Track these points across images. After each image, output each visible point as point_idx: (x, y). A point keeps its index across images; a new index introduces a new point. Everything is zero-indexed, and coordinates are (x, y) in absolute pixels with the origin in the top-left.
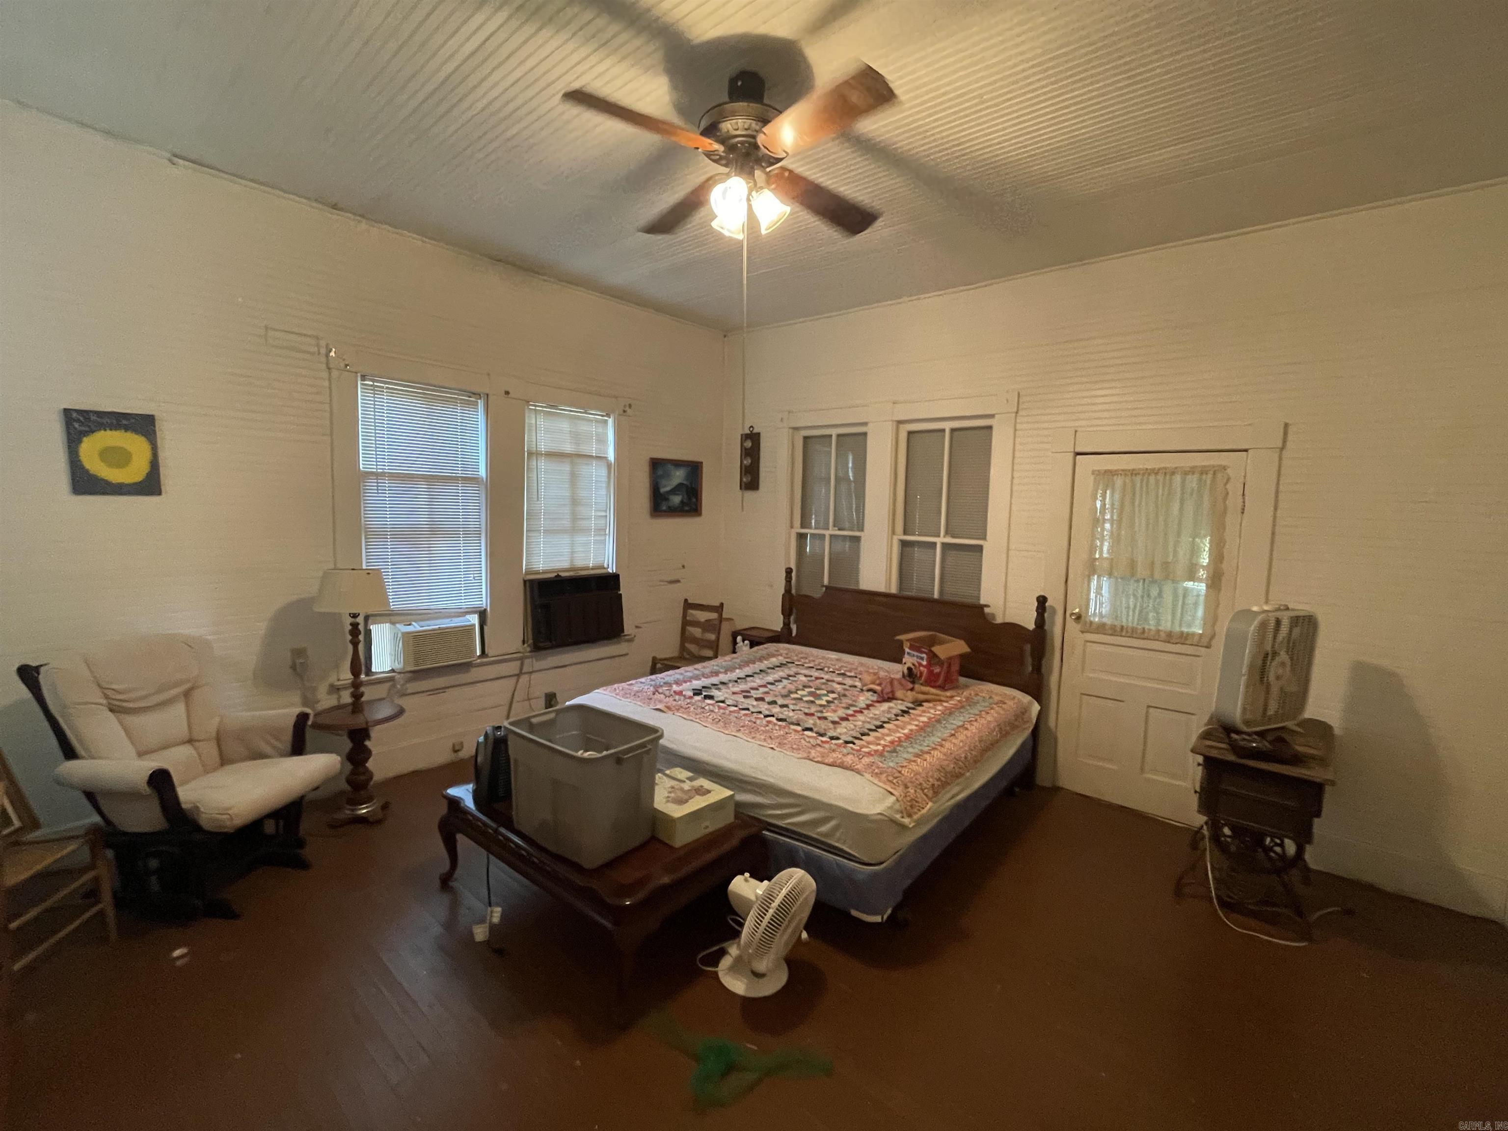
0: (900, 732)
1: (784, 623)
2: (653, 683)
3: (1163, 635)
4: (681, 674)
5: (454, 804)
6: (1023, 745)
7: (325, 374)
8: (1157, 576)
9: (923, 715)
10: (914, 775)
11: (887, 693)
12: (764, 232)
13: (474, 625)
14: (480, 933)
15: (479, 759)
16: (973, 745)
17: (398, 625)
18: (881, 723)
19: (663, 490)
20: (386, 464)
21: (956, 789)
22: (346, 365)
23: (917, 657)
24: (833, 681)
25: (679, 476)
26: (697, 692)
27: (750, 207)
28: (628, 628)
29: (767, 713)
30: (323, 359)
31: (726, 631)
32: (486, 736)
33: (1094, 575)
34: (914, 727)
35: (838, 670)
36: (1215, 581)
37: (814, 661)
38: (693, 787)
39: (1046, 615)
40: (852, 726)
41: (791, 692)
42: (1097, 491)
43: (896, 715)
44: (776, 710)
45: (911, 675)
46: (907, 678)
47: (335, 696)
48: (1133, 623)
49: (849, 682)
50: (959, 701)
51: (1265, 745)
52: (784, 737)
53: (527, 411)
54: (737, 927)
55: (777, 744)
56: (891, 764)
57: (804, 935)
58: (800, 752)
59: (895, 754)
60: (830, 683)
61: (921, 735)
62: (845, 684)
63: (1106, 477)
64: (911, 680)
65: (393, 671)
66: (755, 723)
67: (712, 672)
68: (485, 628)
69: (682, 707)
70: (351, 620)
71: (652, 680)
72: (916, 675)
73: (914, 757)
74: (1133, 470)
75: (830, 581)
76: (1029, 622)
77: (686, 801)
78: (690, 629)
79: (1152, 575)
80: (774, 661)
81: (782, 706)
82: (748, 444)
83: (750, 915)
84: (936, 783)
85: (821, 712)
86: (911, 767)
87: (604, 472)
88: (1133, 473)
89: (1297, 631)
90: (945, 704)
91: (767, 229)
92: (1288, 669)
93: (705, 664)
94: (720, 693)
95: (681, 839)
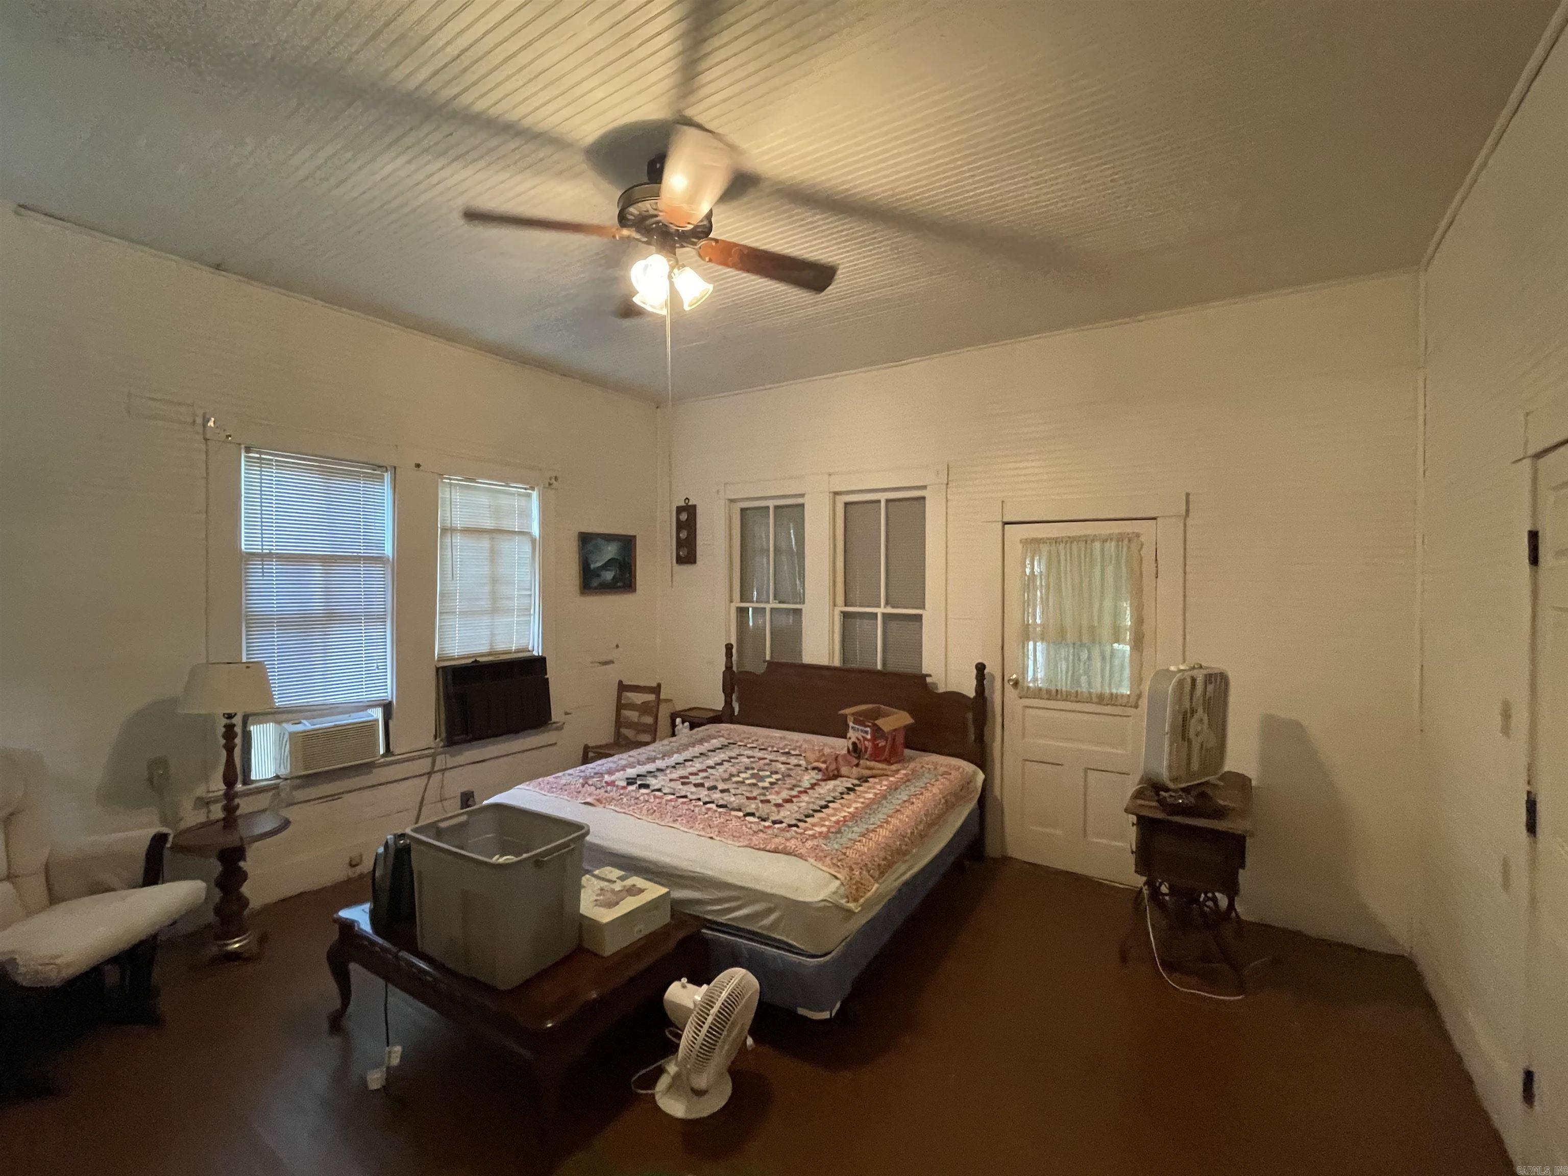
0: (845, 811)
1: (726, 702)
2: (582, 774)
3: (1094, 697)
4: (615, 762)
5: (348, 927)
6: (970, 815)
7: (203, 447)
8: (1085, 639)
9: (868, 792)
10: (860, 856)
11: (833, 771)
12: (687, 308)
13: (377, 720)
14: (375, 1079)
15: (377, 874)
16: (919, 820)
17: (284, 725)
18: (826, 803)
19: (592, 566)
20: (274, 544)
21: (903, 868)
22: (228, 436)
23: (862, 731)
24: (777, 761)
25: (610, 551)
26: (630, 782)
27: (672, 284)
28: (556, 715)
29: (707, 799)
30: (200, 430)
31: (664, 712)
32: (386, 846)
33: (1028, 640)
34: (859, 805)
35: (782, 749)
36: (1138, 643)
37: (757, 741)
38: (625, 887)
39: (985, 682)
40: (797, 809)
41: (732, 775)
42: (1025, 559)
43: (842, 793)
44: (716, 795)
45: (856, 751)
46: (853, 754)
47: (204, 811)
48: (1066, 687)
49: (793, 761)
50: (905, 774)
51: (1190, 800)
52: (724, 825)
53: (440, 484)
54: (674, 1039)
55: (716, 833)
56: (836, 846)
57: (750, 1041)
58: (741, 840)
59: (839, 836)
60: (773, 763)
61: (866, 813)
62: (789, 764)
63: (1032, 544)
64: (857, 755)
65: (277, 777)
66: (693, 811)
67: (648, 759)
68: (391, 723)
69: (613, 799)
70: (225, 721)
71: (582, 771)
72: (861, 751)
73: (860, 836)
74: (1057, 538)
75: (772, 657)
76: (969, 690)
77: (617, 903)
78: (626, 713)
79: (1081, 640)
80: (715, 743)
81: (722, 791)
82: (684, 517)
83: (687, 1026)
84: (883, 863)
85: (765, 795)
86: (856, 847)
87: (528, 548)
88: (1057, 541)
89: (1210, 688)
90: (891, 779)
91: (690, 306)
92: (1206, 726)
93: (642, 750)
94: (657, 781)
95: (610, 947)
